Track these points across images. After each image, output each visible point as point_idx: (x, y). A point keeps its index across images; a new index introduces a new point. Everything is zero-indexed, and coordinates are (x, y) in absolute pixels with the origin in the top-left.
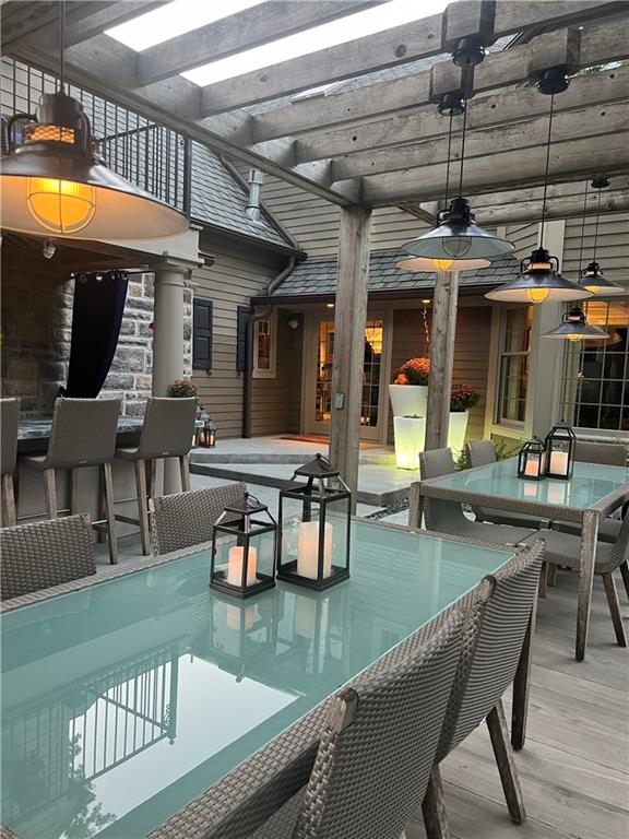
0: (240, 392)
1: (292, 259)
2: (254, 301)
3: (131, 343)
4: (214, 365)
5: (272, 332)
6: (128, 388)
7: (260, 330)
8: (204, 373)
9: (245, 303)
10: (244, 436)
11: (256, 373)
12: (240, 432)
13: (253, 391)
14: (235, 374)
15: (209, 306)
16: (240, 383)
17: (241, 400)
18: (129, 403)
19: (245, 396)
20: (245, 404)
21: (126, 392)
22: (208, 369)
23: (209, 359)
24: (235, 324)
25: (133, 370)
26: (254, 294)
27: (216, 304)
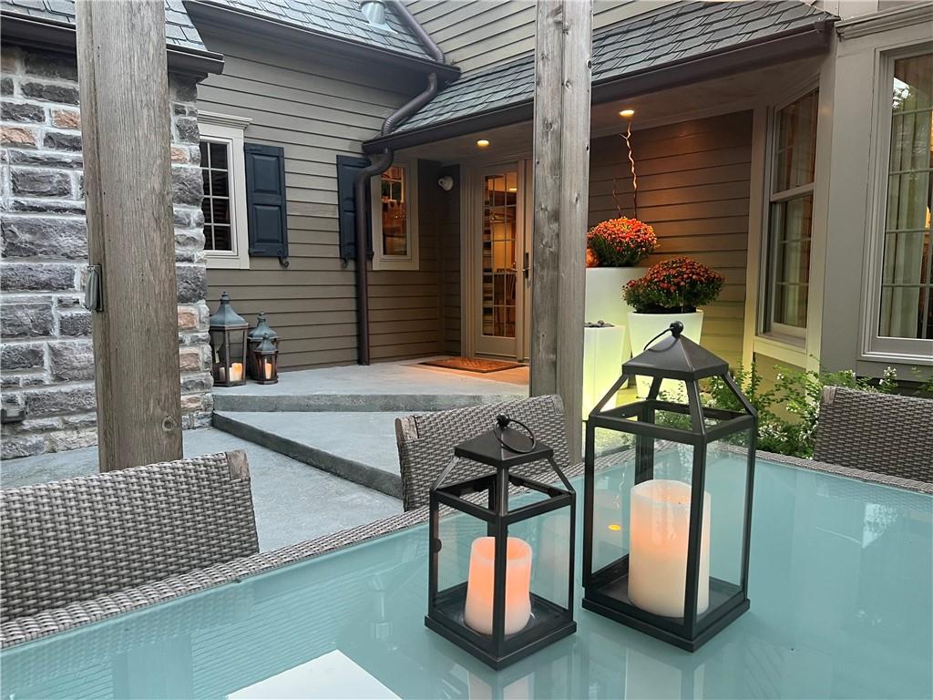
0: (351, 292)
1: (433, 78)
2: (370, 148)
3: (59, 210)
4: (292, 250)
5: (408, 195)
6: (61, 288)
7: (385, 193)
8: (275, 264)
9: (352, 150)
10: (360, 361)
11: (379, 262)
12: (354, 355)
13: (372, 291)
14: (337, 264)
15: (278, 155)
16: (350, 278)
17: (352, 305)
18: (67, 313)
19: (359, 298)
20: (360, 311)
21: (55, 296)
22: (282, 257)
23: (283, 241)
24: (334, 185)
25: (70, 258)
26: (369, 136)
27: (289, 152)
